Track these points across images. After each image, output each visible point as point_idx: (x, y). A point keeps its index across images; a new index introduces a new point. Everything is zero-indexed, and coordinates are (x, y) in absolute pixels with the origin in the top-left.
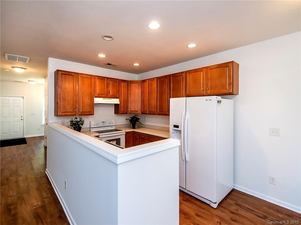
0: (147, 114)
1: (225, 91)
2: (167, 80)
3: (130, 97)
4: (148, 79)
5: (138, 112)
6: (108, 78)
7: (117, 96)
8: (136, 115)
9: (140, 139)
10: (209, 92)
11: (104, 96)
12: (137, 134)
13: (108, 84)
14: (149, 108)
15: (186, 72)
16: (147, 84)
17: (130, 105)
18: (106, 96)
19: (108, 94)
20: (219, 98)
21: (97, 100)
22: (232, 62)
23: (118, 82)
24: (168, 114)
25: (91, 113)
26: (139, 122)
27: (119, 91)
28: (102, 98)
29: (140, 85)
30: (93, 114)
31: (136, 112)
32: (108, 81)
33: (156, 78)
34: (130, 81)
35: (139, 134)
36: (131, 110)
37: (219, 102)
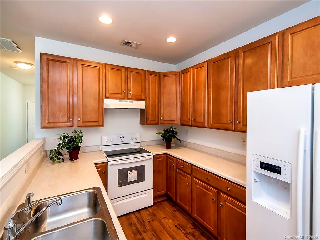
0: (190, 126)
2: (230, 62)
3: (162, 97)
4: (193, 67)
5: (176, 123)
6: (126, 68)
7: (142, 97)
8: (171, 127)
9: (177, 169)
11: (120, 96)
12: (173, 160)
13: (126, 78)
14: (193, 116)
16: (190, 75)
17: (162, 111)
18: (124, 96)
19: (126, 94)
21: (109, 103)
23: (143, 74)
25: (99, 124)
26: (176, 138)
27: (144, 89)
28: (118, 100)
29: (178, 78)
30: (102, 126)
31: (171, 122)
32: (126, 73)
33: (206, 61)
34: (163, 73)
35: (176, 160)
36: (165, 119)
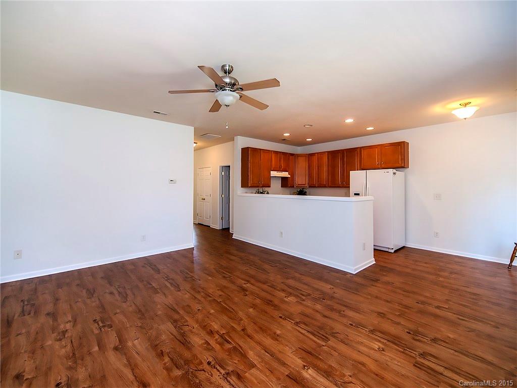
0: (316, 187)
1: (397, 165)
2: (340, 155)
3: (297, 170)
4: (317, 153)
7: (287, 170)
10: (383, 166)
11: (277, 169)
13: (280, 159)
14: (318, 182)
15: (361, 148)
16: (315, 157)
17: (297, 178)
18: (279, 170)
19: (280, 168)
20: (394, 171)
21: (273, 173)
22: (404, 142)
23: (287, 156)
24: (348, 186)
25: (268, 185)
27: (288, 165)
28: (276, 172)
29: (307, 158)
30: (270, 186)
31: (303, 186)
32: (280, 156)
33: (326, 152)
36: (298, 184)
37: (394, 173)
